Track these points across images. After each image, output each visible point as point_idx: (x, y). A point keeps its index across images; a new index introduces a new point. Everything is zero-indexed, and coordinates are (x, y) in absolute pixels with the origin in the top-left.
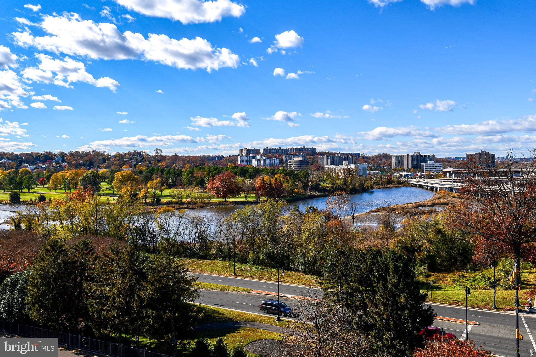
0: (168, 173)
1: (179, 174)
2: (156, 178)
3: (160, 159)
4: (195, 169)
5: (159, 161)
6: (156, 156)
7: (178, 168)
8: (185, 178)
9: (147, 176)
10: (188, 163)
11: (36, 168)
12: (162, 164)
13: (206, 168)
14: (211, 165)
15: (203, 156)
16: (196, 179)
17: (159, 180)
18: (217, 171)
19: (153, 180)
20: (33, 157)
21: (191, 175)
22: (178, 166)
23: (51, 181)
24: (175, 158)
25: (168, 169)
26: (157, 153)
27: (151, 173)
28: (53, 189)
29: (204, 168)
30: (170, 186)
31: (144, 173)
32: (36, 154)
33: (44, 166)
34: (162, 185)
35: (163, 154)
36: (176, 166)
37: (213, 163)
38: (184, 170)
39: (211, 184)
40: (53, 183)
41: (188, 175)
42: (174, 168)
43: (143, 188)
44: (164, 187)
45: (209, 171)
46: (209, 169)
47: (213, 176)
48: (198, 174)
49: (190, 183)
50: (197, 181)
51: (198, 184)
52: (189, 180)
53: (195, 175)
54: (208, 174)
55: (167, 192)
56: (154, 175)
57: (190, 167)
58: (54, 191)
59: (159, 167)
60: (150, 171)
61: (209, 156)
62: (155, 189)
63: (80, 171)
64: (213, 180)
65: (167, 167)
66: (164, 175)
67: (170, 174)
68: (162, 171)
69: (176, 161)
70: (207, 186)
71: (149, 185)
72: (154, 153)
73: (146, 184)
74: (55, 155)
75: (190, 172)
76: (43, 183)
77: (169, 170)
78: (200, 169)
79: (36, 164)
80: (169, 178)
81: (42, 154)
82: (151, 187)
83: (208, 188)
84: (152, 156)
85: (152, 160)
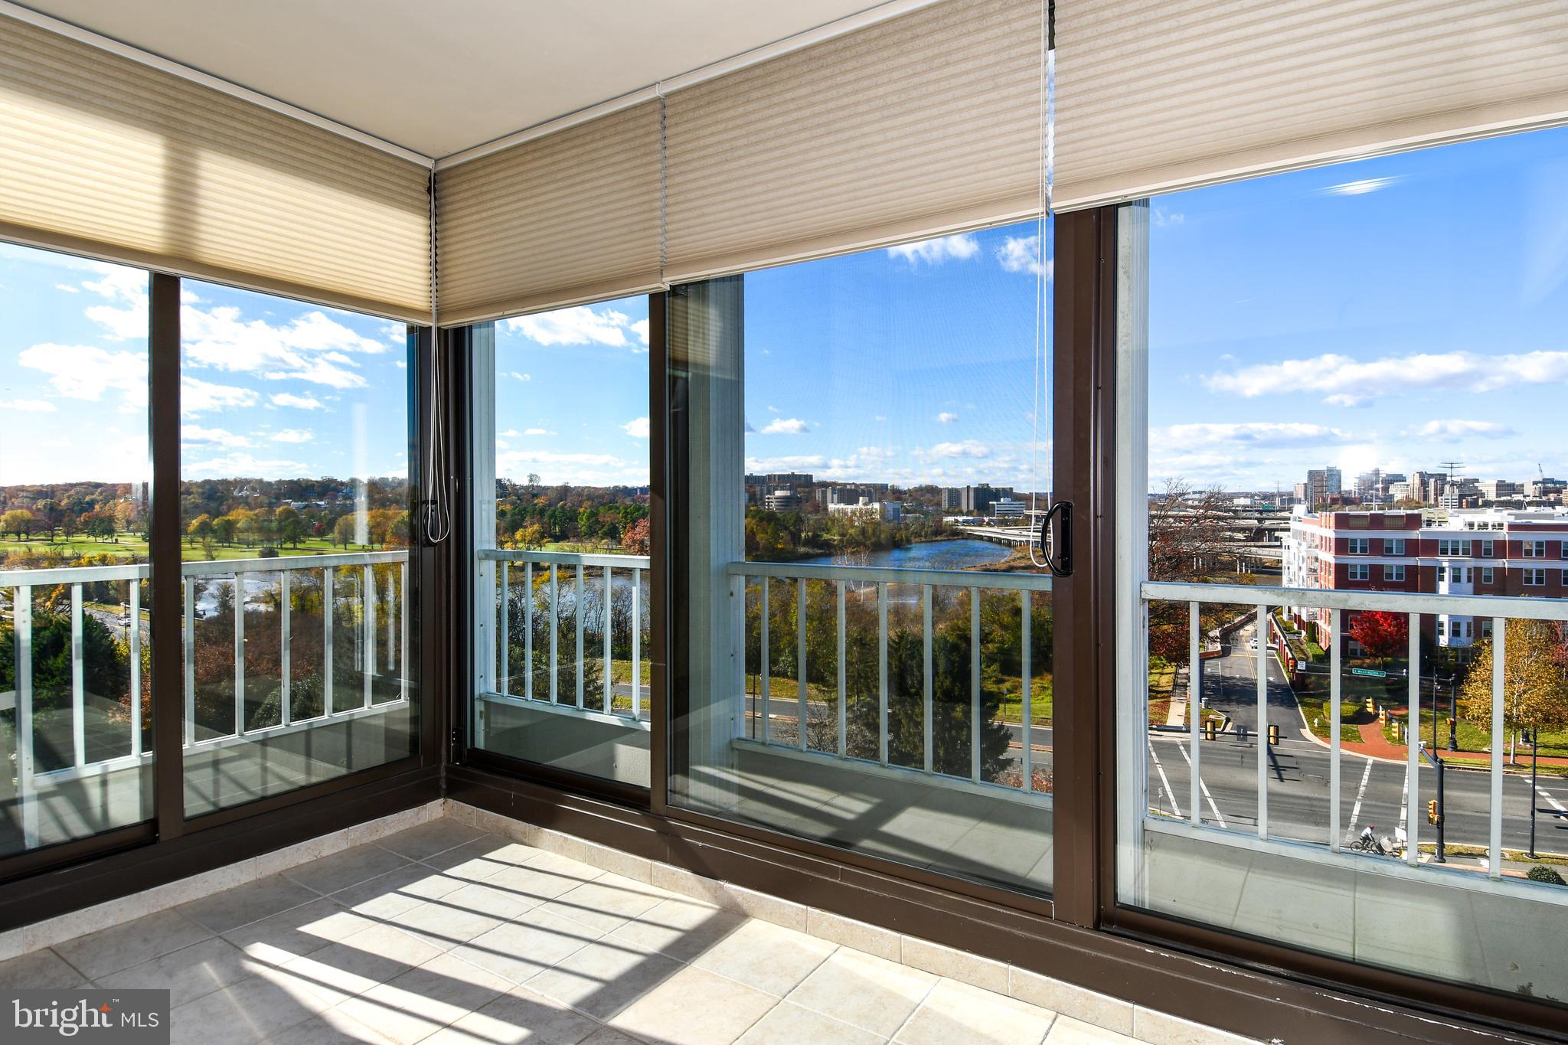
0: (553, 515)
1: (573, 517)
2: (532, 524)
3: (535, 492)
4: (602, 509)
5: (535, 496)
6: (528, 487)
7: (570, 507)
8: (582, 524)
9: (513, 521)
10: (588, 499)
11: (306, 506)
12: (541, 501)
13: (621, 508)
14: (628, 501)
15: (615, 487)
16: (603, 526)
17: (536, 527)
18: (641, 512)
19: (526, 527)
20: (301, 486)
21: (593, 519)
22: (569, 504)
23: (336, 529)
24: (565, 491)
25: (553, 508)
26: (531, 480)
27: (522, 515)
28: (340, 543)
29: (617, 508)
30: (557, 539)
31: (509, 515)
32: (308, 481)
33: (323, 503)
34: (542, 537)
35: (543, 483)
36: (565, 504)
37: (633, 500)
38: (581, 510)
39: (630, 534)
40: (340, 533)
41: (588, 519)
42: (562, 507)
43: (507, 542)
44: (545, 540)
45: (625, 512)
46: (626, 509)
47: (634, 521)
48: (606, 517)
49: (591, 533)
50: (605, 529)
51: (605, 535)
52: (590, 527)
53: (601, 520)
54: (625, 517)
55: (551, 548)
56: (528, 518)
57: (591, 507)
58: (343, 546)
59: (536, 505)
60: (520, 511)
61: (626, 488)
62: (530, 542)
63: (390, 513)
64: (633, 528)
65: (550, 505)
66: (546, 520)
67: (556, 517)
68: (542, 512)
69: (566, 495)
70: (622, 539)
71: (518, 535)
72: (525, 482)
73: (513, 534)
74: (342, 484)
75: (593, 514)
76: (321, 533)
77: (554, 511)
78: (610, 509)
79: (305, 500)
80: (555, 524)
81: (317, 482)
82: (523, 540)
83: (624, 542)
84: (522, 487)
85: (523, 494)
